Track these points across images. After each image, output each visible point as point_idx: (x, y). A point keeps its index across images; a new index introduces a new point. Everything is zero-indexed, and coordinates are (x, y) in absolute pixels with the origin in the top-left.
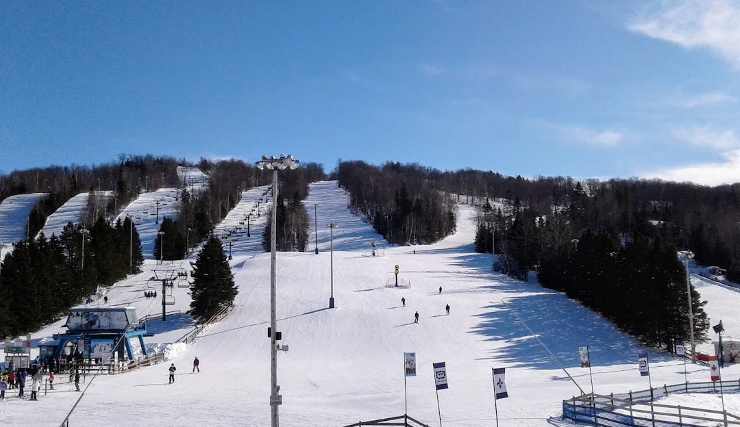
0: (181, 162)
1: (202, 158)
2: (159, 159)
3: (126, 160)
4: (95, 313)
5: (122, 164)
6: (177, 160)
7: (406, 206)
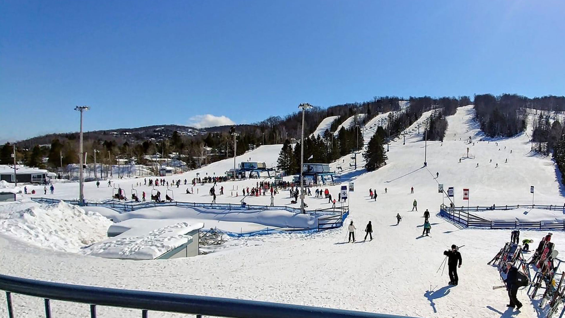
0: (401, 99)
1: (410, 97)
2: (391, 98)
3: (377, 99)
4: (312, 166)
5: (375, 101)
6: (399, 98)
7: (496, 117)
